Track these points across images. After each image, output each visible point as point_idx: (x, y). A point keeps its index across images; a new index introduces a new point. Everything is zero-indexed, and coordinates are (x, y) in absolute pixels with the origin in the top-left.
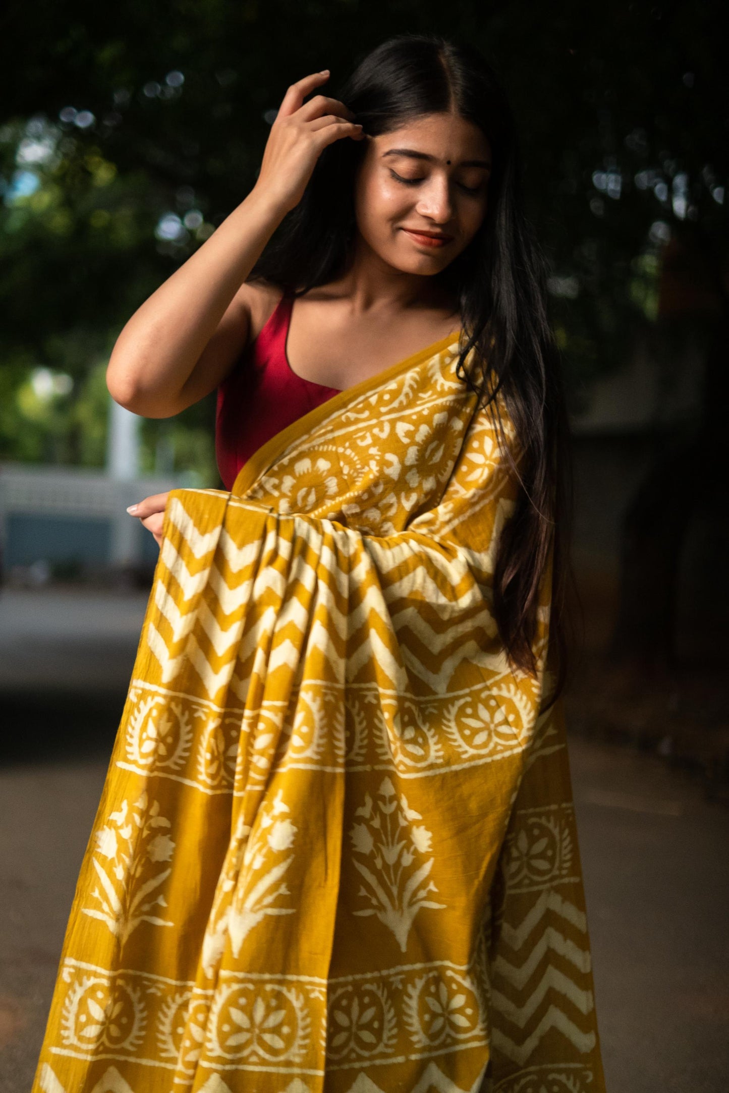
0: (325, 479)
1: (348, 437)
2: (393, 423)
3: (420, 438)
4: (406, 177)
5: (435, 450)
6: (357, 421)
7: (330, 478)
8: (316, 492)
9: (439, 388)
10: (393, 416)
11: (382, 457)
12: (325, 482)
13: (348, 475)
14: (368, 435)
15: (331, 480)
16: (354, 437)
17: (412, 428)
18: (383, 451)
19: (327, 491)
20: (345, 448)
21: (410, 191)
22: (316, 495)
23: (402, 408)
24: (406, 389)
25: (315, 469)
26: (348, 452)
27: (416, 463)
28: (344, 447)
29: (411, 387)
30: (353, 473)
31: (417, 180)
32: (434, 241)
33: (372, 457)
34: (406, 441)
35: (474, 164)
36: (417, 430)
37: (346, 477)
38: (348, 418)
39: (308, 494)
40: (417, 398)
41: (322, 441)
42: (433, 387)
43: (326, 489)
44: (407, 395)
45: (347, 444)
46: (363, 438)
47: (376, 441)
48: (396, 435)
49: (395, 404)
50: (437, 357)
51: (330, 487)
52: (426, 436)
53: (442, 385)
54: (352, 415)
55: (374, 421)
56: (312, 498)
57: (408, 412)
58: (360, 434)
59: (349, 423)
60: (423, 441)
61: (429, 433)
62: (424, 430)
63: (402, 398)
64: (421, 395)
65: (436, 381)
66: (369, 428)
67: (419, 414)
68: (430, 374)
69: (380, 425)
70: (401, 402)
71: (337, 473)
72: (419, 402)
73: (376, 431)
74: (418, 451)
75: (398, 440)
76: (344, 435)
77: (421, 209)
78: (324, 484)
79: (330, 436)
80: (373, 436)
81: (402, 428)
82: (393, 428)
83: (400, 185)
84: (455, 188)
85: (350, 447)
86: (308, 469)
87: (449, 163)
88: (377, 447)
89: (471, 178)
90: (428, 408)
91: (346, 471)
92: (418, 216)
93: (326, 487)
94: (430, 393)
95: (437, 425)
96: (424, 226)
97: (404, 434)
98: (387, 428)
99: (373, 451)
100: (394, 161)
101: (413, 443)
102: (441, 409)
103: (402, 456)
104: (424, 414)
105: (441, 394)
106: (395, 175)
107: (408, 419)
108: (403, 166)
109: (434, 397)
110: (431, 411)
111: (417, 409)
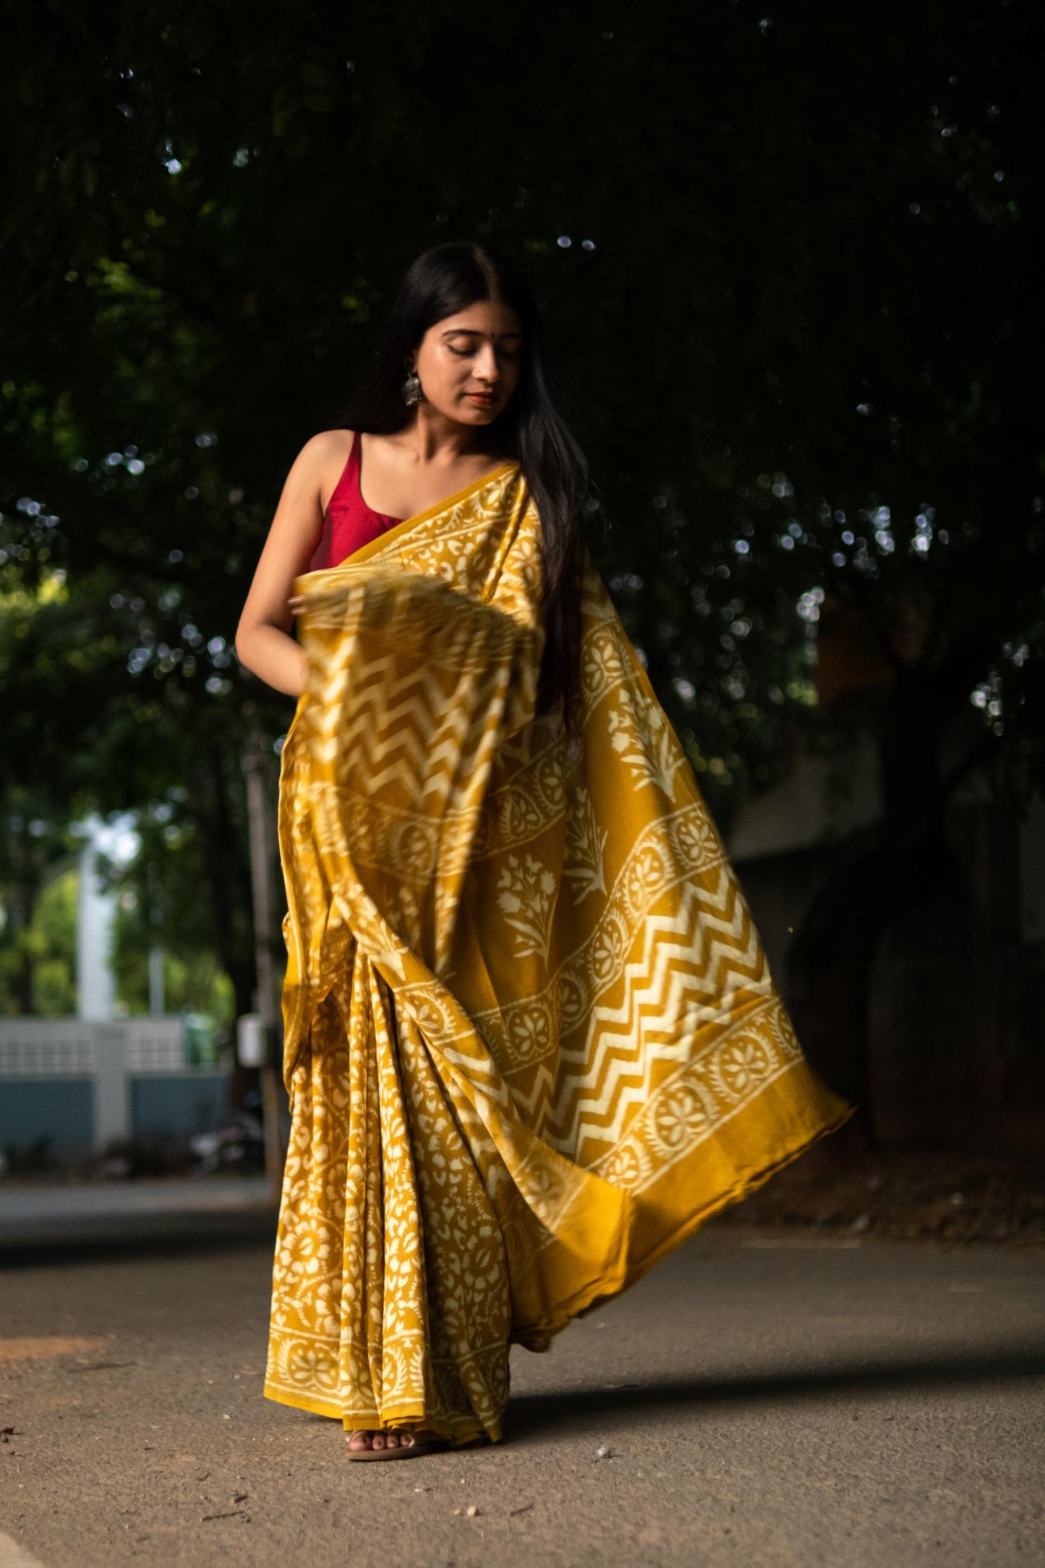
1: (412, 552)
2: (445, 542)
4: (462, 349)
5: (480, 560)
6: (417, 540)
9: (479, 516)
10: (445, 537)
11: (439, 564)
14: (427, 550)
16: (416, 551)
17: (460, 545)
18: (440, 561)
21: (466, 363)
23: (451, 531)
26: (412, 563)
28: (409, 559)
29: (458, 515)
31: (470, 352)
32: (487, 400)
33: (431, 565)
34: (456, 553)
35: (511, 335)
36: (464, 547)
38: (411, 538)
40: (462, 523)
41: (392, 555)
42: (475, 515)
44: (455, 521)
45: (411, 557)
47: (434, 554)
48: (448, 549)
49: (446, 528)
50: (476, 494)
53: (482, 514)
55: (431, 541)
57: (456, 533)
58: (421, 550)
59: (411, 541)
63: (451, 523)
64: (466, 521)
65: (477, 511)
66: (427, 545)
68: (472, 504)
69: (435, 543)
70: (451, 527)
72: (464, 526)
73: (433, 548)
75: (450, 553)
76: (408, 551)
77: (476, 374)
79: (397, 552)
80: (431, 551)
83: (456, 357)
84: (499, 355)
85: (413, 559)
88: (435, 559)
89: (510, 346)
92: (475, 381)
94: (472, 520)
96: (480, 388)
98: (441, 545)
99: (432, 561)
100: (451, 339)
101: (462, 555)
102: (483, 530)
103: (454, 564)
104: (470, 535)
105: (481, 520)
106: (452, 349)
107: (457, 539)
108: (459, 342)
109: (476, 523)
110: (476, 533)
111: (464, 531)
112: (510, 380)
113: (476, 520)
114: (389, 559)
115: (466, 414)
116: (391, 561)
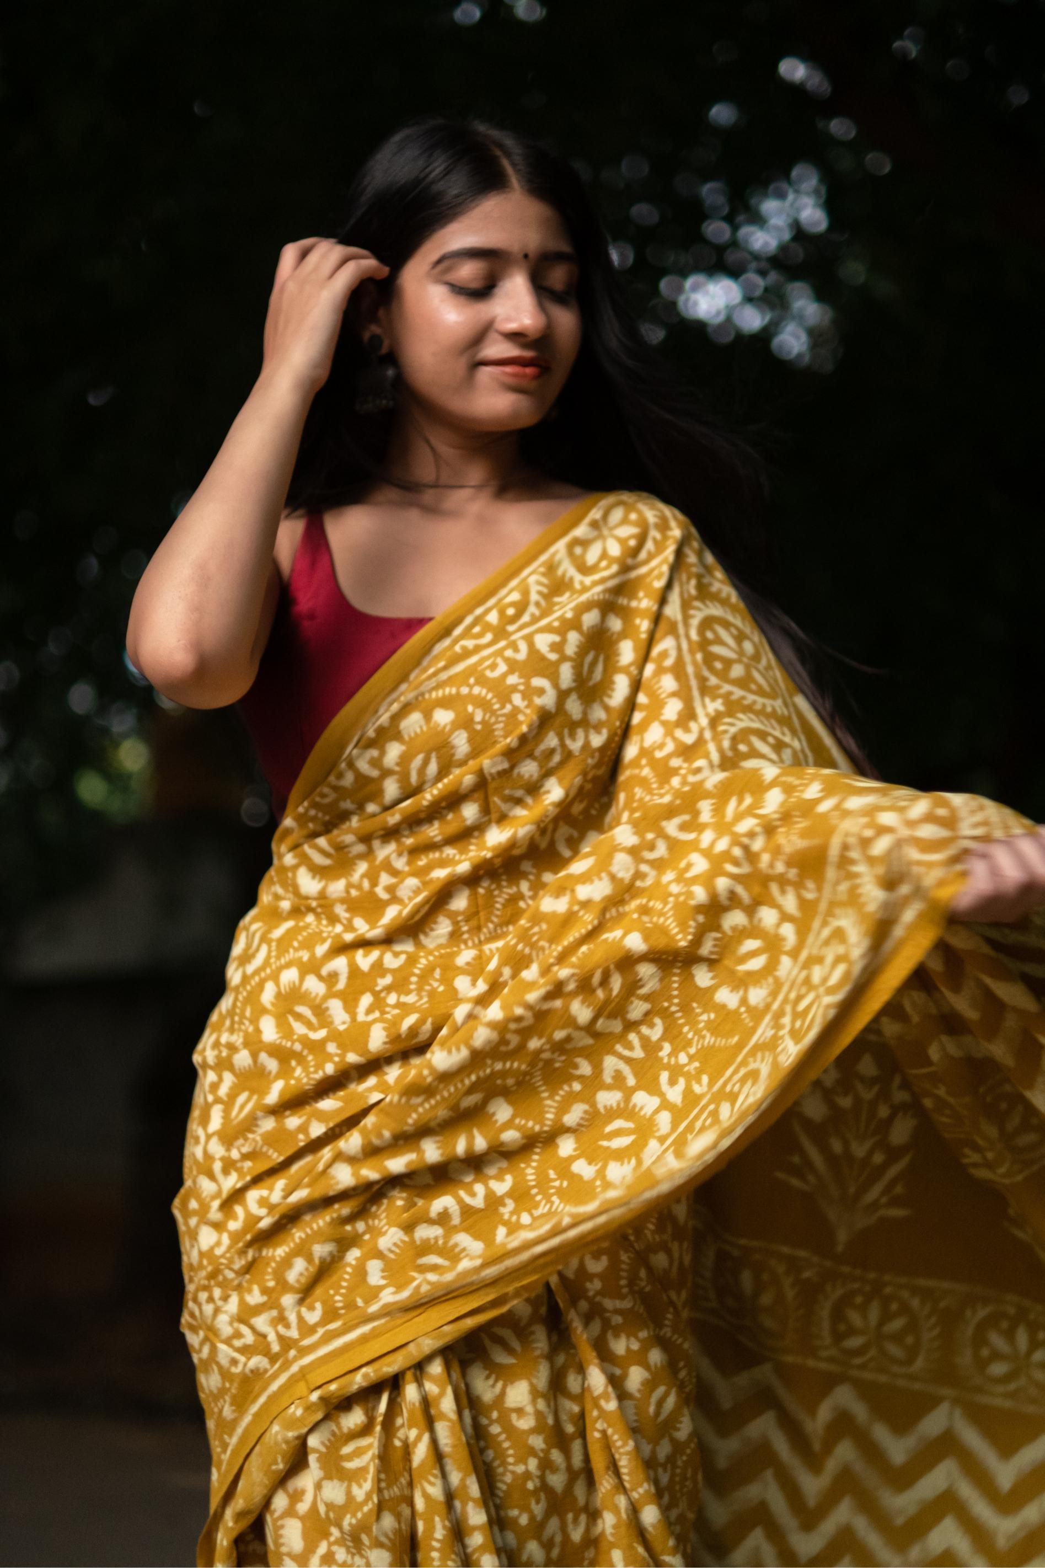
0: (450, 736)
1: (471, 671)
2: (529, 639)
3: (571, 649)
4: (472, 285)
5: (593, 664)
6: (478, 649)
7: (457, 733)
8: (438, 758)
9: (578, 586)
10: (527, 631)
11: (527, 684)
12: (449, 740)
13: (483, 722)
14: (499, 660)
15: (458, 736)
16: (480, 668)
17: (557, 638)
18: (527, 677)
19: (453, 755)
20: (471, 687)
21: (481, 307)
22: (438, 763)
23: (535, 620)
24: (534, 597)
25: (432, 724)
26: (476, 690)
27: (573, 685)
28: (469, 685)
29: (540, 593)
30: (490, 717)
31: (486, 288)
32: (529, 371)
33: (514, 689)
34: (553, 657)
35: (559, 256)
36: (564, 641)
37: (479, 727)
38: (464, 648)
39: (426, 762)
40: (552, 603)
41: (434, 685)
42: (570, 586)
43: (452, 751)
44: (537, 604)
45: (472, 681)
46: (493, 667)
47: (513, 666)
48: (538, 652)
49: (526, 618)
50: (560, 546)
51: (458, 747)
52: (578, 647)
53: (582, 582)
54: (469, 643)
55: (502, 644)
56: (433, 768)
57: (544, 622)
58: (487, 663)
59: (467, 653)
60: (576, 653)
61: (580, 642)
62: (574, 638)
63: (532, 609)
64: (557, 599)
65: (571, 579)
66: (500, 653)
67: (562, 619)
68: (560, 573)
69: (513, 646)
70: (533, 614)
71: (465, 723)
72: (556, 608)
73: (509, 653)
74: (573, 667)
75: (543, 658)
76: (464, 671)
77: (504, 325)
78: (449, 743)
79: (444, 676)
80: (507, 660)
81: (543, 642)
82: (531, 645)
85: (477, 683)
86: (421, 727)
87: (526, 256)
88: (517, 674)
89: (560, 274)
90: (572, 609)
91: (478, 717)
93: (453, 747)
95: (588, 629)
96: (511, 351)
97: (548, 649)
99: (513, 680)
100: (446, 269)
101: (564, 658)
103: (554, 678)
105: (584, 591)
106: (454, 289)
107: (548, 629)
108: (464, 274)
109: (575, 596)
110: (579, 610)
111: (558, 614)
113: (574, 591)
114: (430, 691)
116: (434, 695)
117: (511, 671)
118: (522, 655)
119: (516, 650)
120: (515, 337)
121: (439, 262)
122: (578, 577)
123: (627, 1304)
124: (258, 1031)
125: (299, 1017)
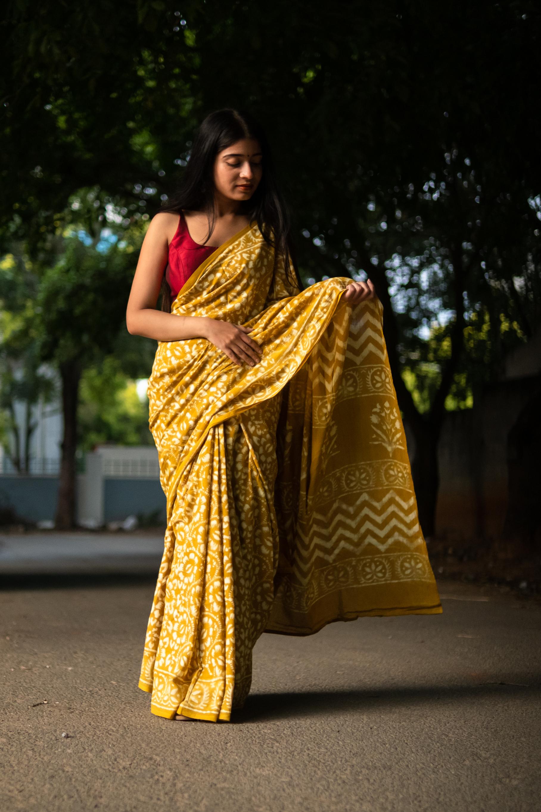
2: (241, 254)
3: (252, 258)
4: (234, 164)
11: (240, 266)
13: (229, 277)
14: (233, 260)
18: (241, 264)
21: (236, 170)
26: (227, 268)
28: (225, 266)
30: (231, 275)
31: (238, 165)
32: (248, 188)
33: (237, 268)
35: (257, 154)
46: (232, 262)
48: (243, 258)
49: (240, 248)
55: (233, 255)
59: (225, 258)
64: (249, 244)
66: (233, 258)
71: (225, 277)
72: (248, 247)
73: (236, 258)
74: (253, 263)
75: (245, 260)
77: (241, 175)
80: (235, 260)
82: (242, 256)
83: (229, 167)
84: (251, 165)
85: (228, 266)
87: (248, 156)
88: (238, 264)
89: (257, 159)
91: (228, 275)
92: (241, 179)
95: (257, 254)
96: (244, 182)
97: (246, 257)
100: (227, 159)
102: (257, 248)
104: (252, 250)
105: (256, 243)
106: (229, 164)
107: (246, 252)
108: (231, 161)
110: (255, 249)
111: (249, 249)
112: (258, 178)
113: (253, 243)
115: (237, 196)
117: (236, 263)
118: (239, 259)
119: (238, 257)
120: (244, 178)
121: (225, 157)
122: (254, 239)
123: (261, 422)
124: (166, 355)
125: (177, 350)
